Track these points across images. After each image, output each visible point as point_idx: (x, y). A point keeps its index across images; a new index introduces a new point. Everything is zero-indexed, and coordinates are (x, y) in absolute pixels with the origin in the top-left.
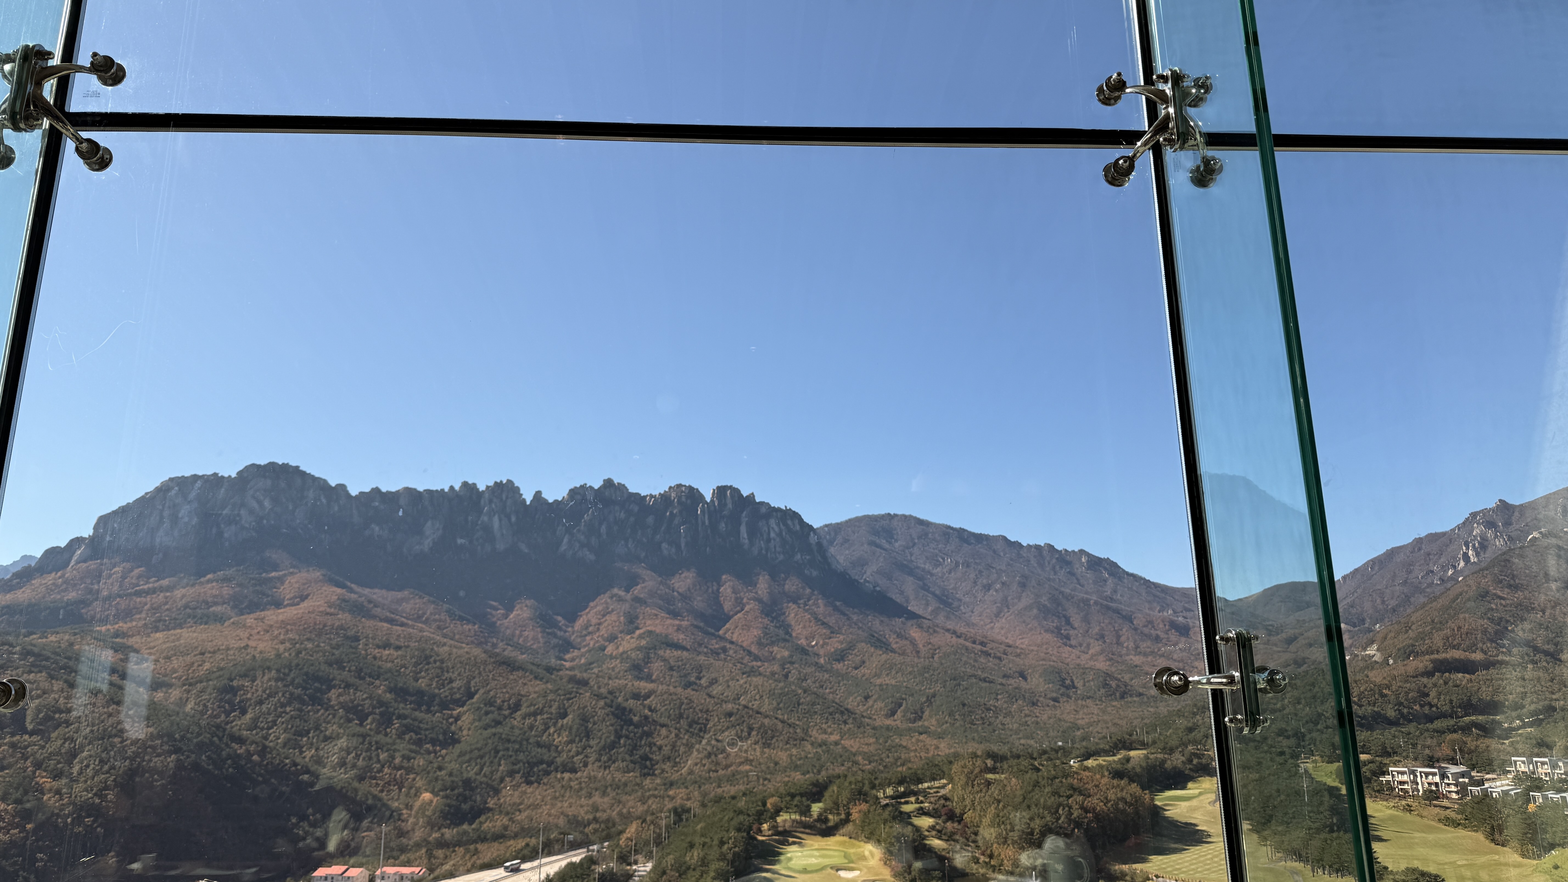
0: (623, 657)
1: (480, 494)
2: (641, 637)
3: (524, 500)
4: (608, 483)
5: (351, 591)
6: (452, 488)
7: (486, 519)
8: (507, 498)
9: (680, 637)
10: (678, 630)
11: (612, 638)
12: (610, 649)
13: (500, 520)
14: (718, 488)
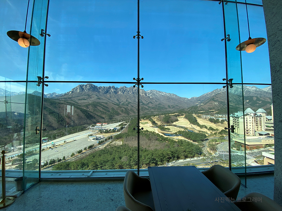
2: (128, 102)
13: (113, 90)
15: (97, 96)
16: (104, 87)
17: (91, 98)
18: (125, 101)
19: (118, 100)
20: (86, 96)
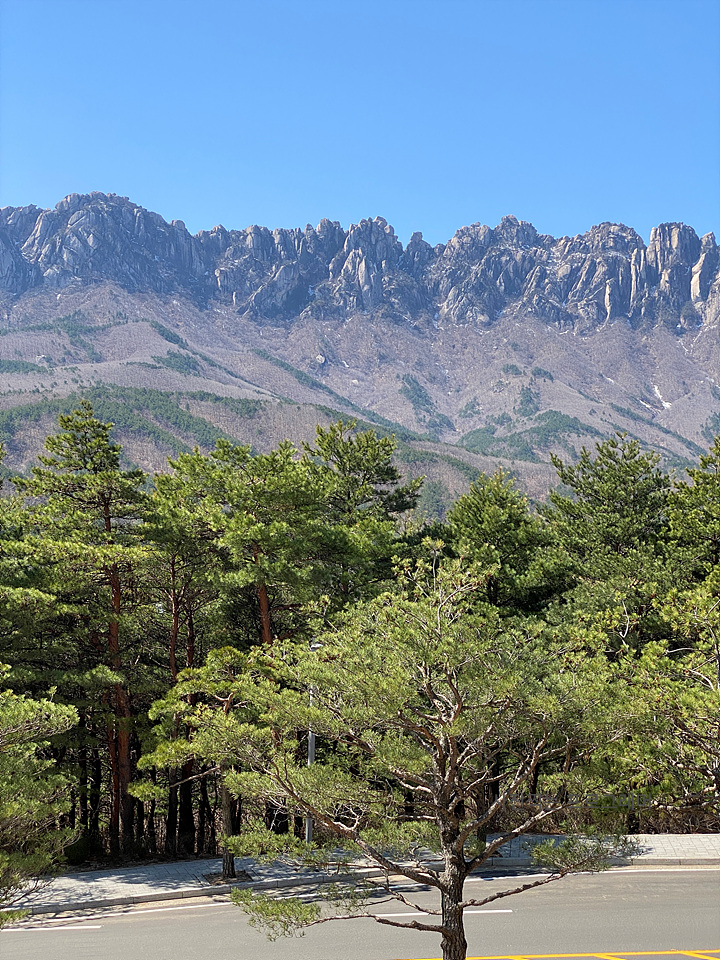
0: (514, 440)
1: (343, 236)
2: (539, 417)
3: (400, 244)
4: (509, 222)
5: (184, 346)
6: (309, 227)
7: (350, 268)
8: (377, 241)
9: (595, 422)
10: (593, 412)
11: (503, 420)
12: (501, 431)
13: (367, 267)
14: (662, 227)
15: (173, 338)
16: (263, 236)
17: (99, 360)
18: (508, 401)
19: (417, 396)
20: (45, 338)
